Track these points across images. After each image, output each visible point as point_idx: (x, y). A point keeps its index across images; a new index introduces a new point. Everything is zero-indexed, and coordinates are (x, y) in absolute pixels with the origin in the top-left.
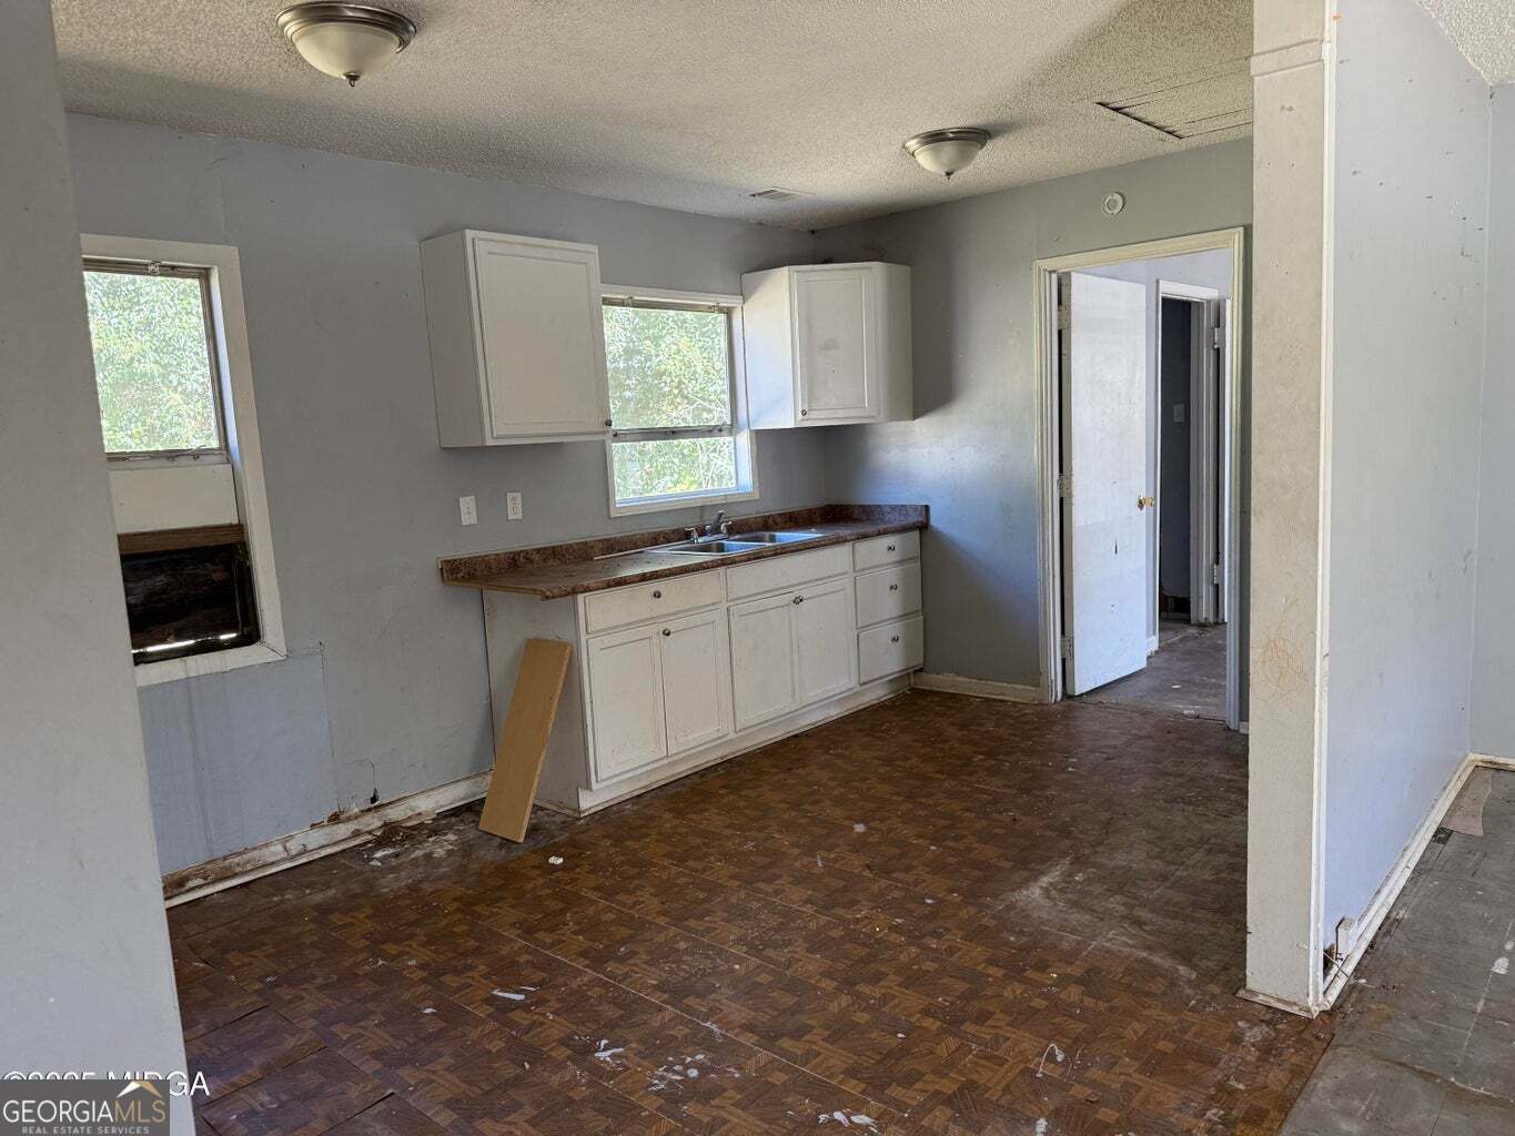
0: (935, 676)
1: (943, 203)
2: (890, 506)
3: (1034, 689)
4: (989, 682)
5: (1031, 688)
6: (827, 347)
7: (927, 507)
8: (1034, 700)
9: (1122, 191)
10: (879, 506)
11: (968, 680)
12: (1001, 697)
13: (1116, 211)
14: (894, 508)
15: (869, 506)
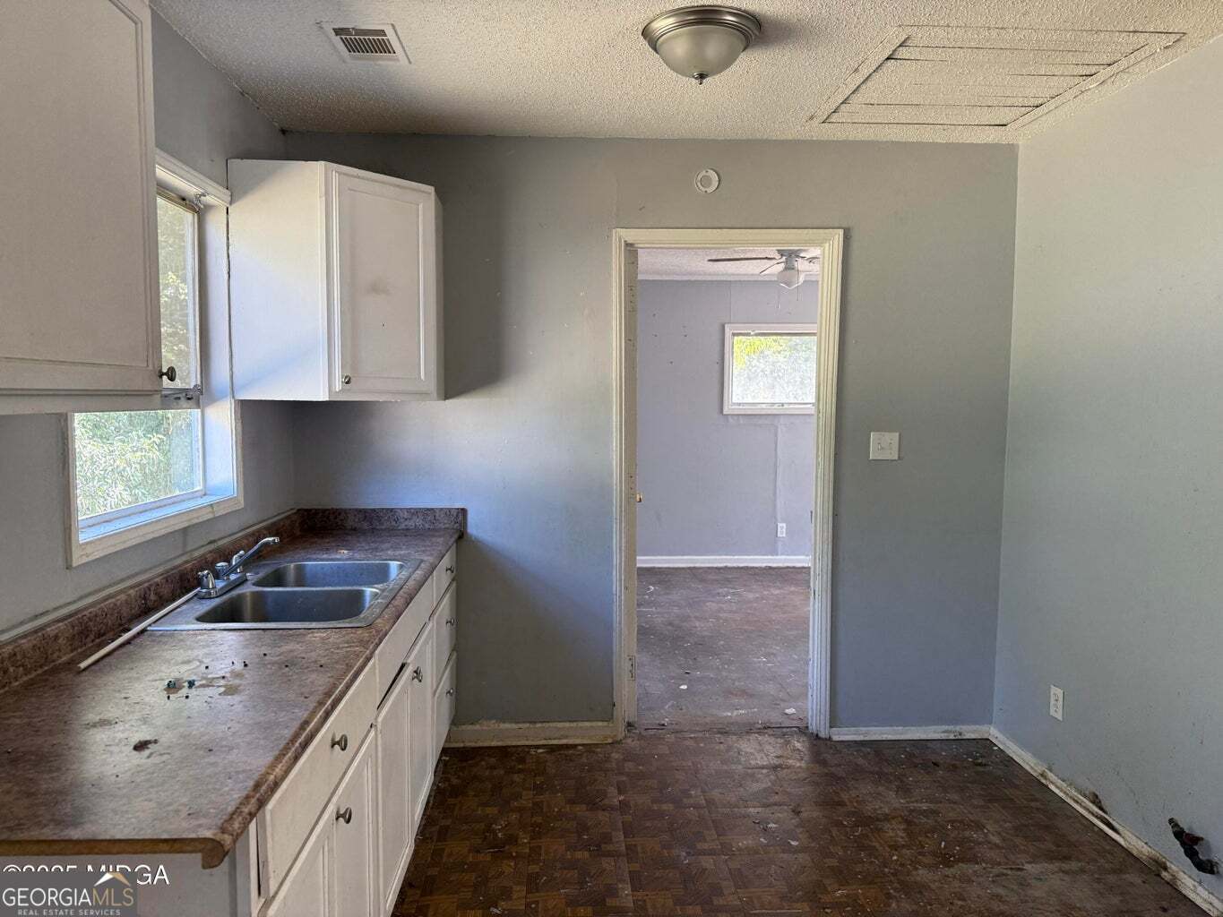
0: (470, 727)
1: (494, 136)
2: (408, 510)
3: (605, 724)
4: (546, 725)
5: (600, 724)
6: (375, 288)
7: (464, 511)
8: (606, 738)
9: (717, 169)
10: (392, 510)
11: (514, 726)
12: (564, 741)
13: (710, 190)
14: (415, 512)
15: (374, 510)
